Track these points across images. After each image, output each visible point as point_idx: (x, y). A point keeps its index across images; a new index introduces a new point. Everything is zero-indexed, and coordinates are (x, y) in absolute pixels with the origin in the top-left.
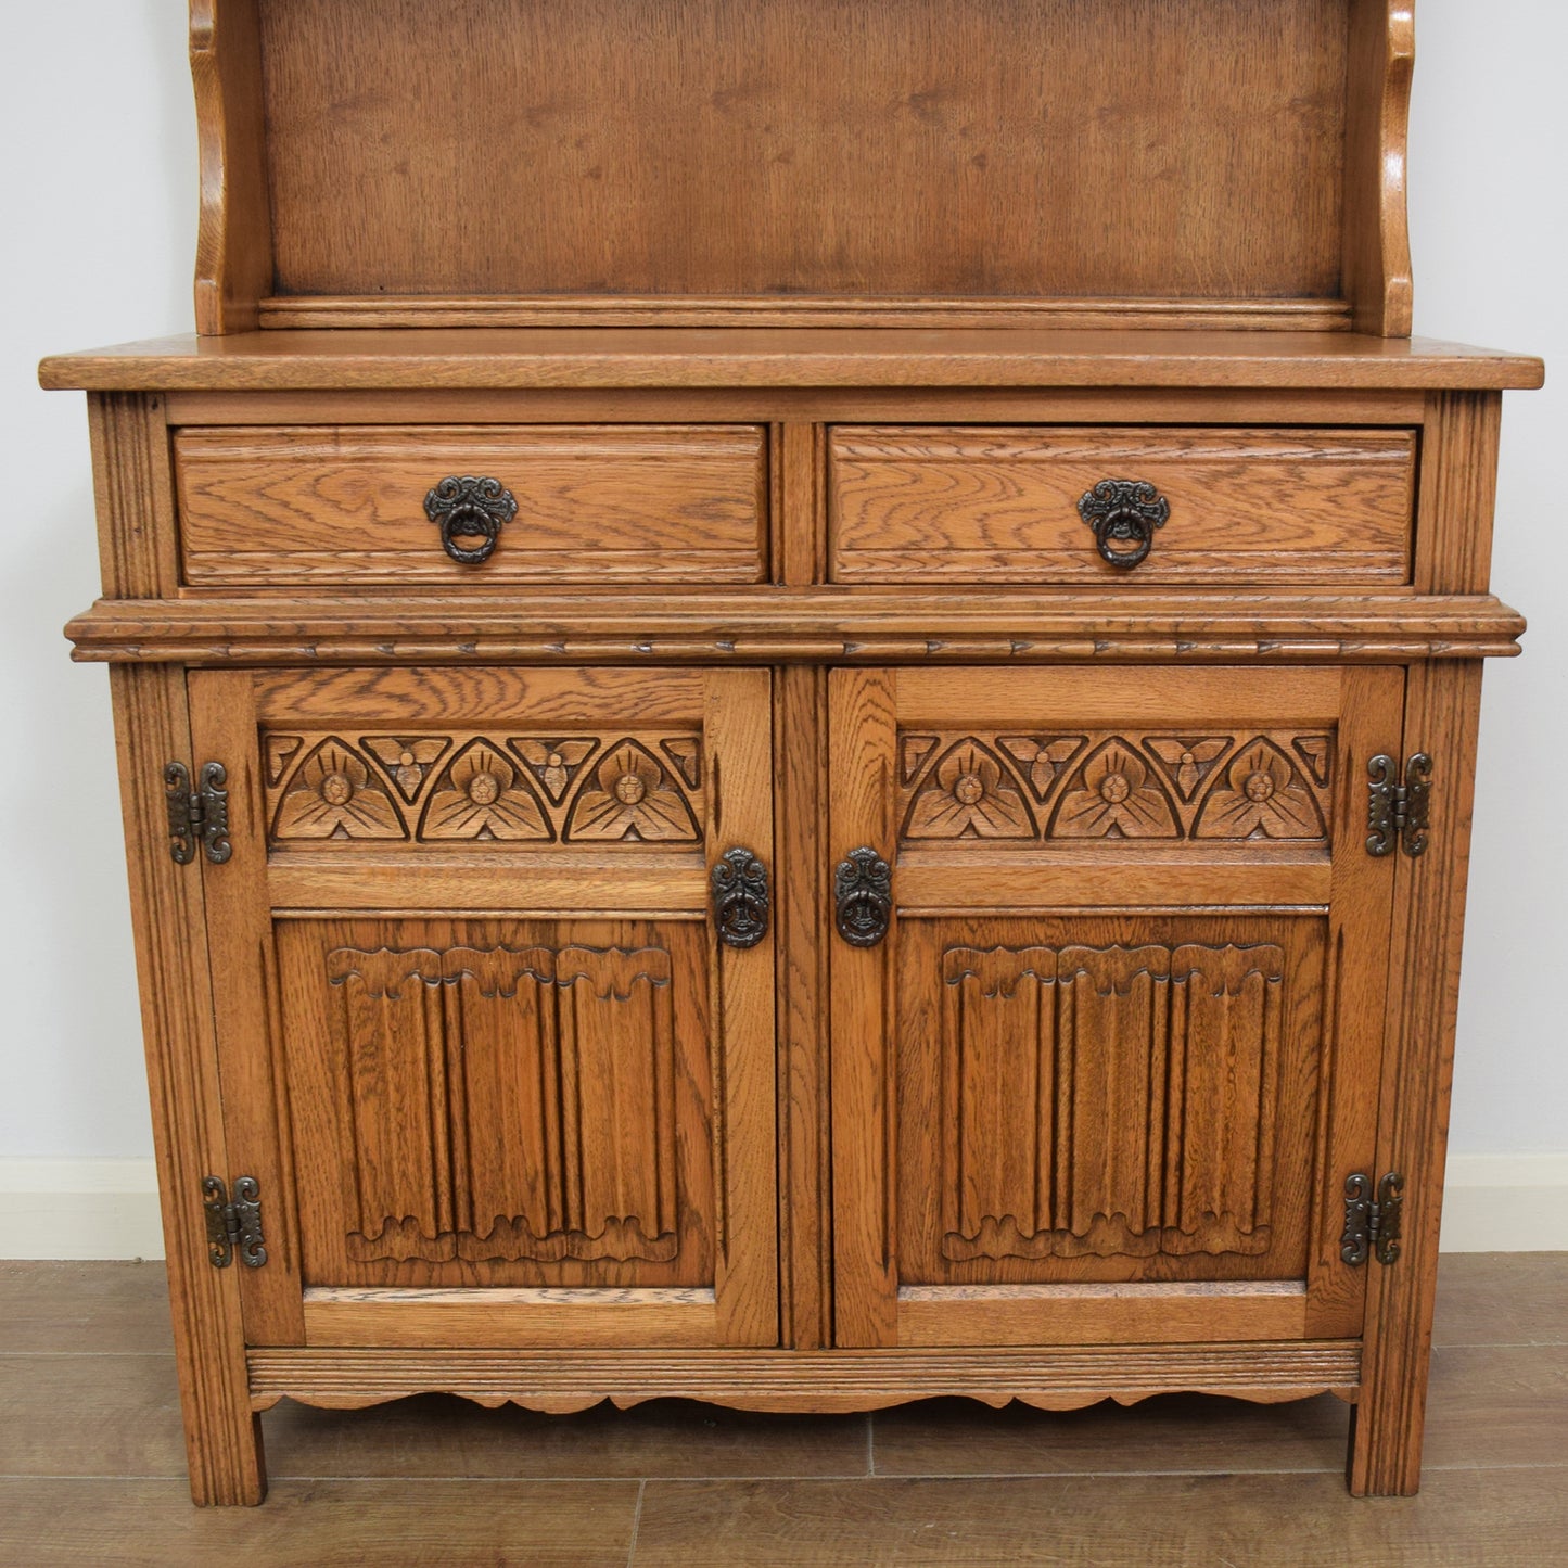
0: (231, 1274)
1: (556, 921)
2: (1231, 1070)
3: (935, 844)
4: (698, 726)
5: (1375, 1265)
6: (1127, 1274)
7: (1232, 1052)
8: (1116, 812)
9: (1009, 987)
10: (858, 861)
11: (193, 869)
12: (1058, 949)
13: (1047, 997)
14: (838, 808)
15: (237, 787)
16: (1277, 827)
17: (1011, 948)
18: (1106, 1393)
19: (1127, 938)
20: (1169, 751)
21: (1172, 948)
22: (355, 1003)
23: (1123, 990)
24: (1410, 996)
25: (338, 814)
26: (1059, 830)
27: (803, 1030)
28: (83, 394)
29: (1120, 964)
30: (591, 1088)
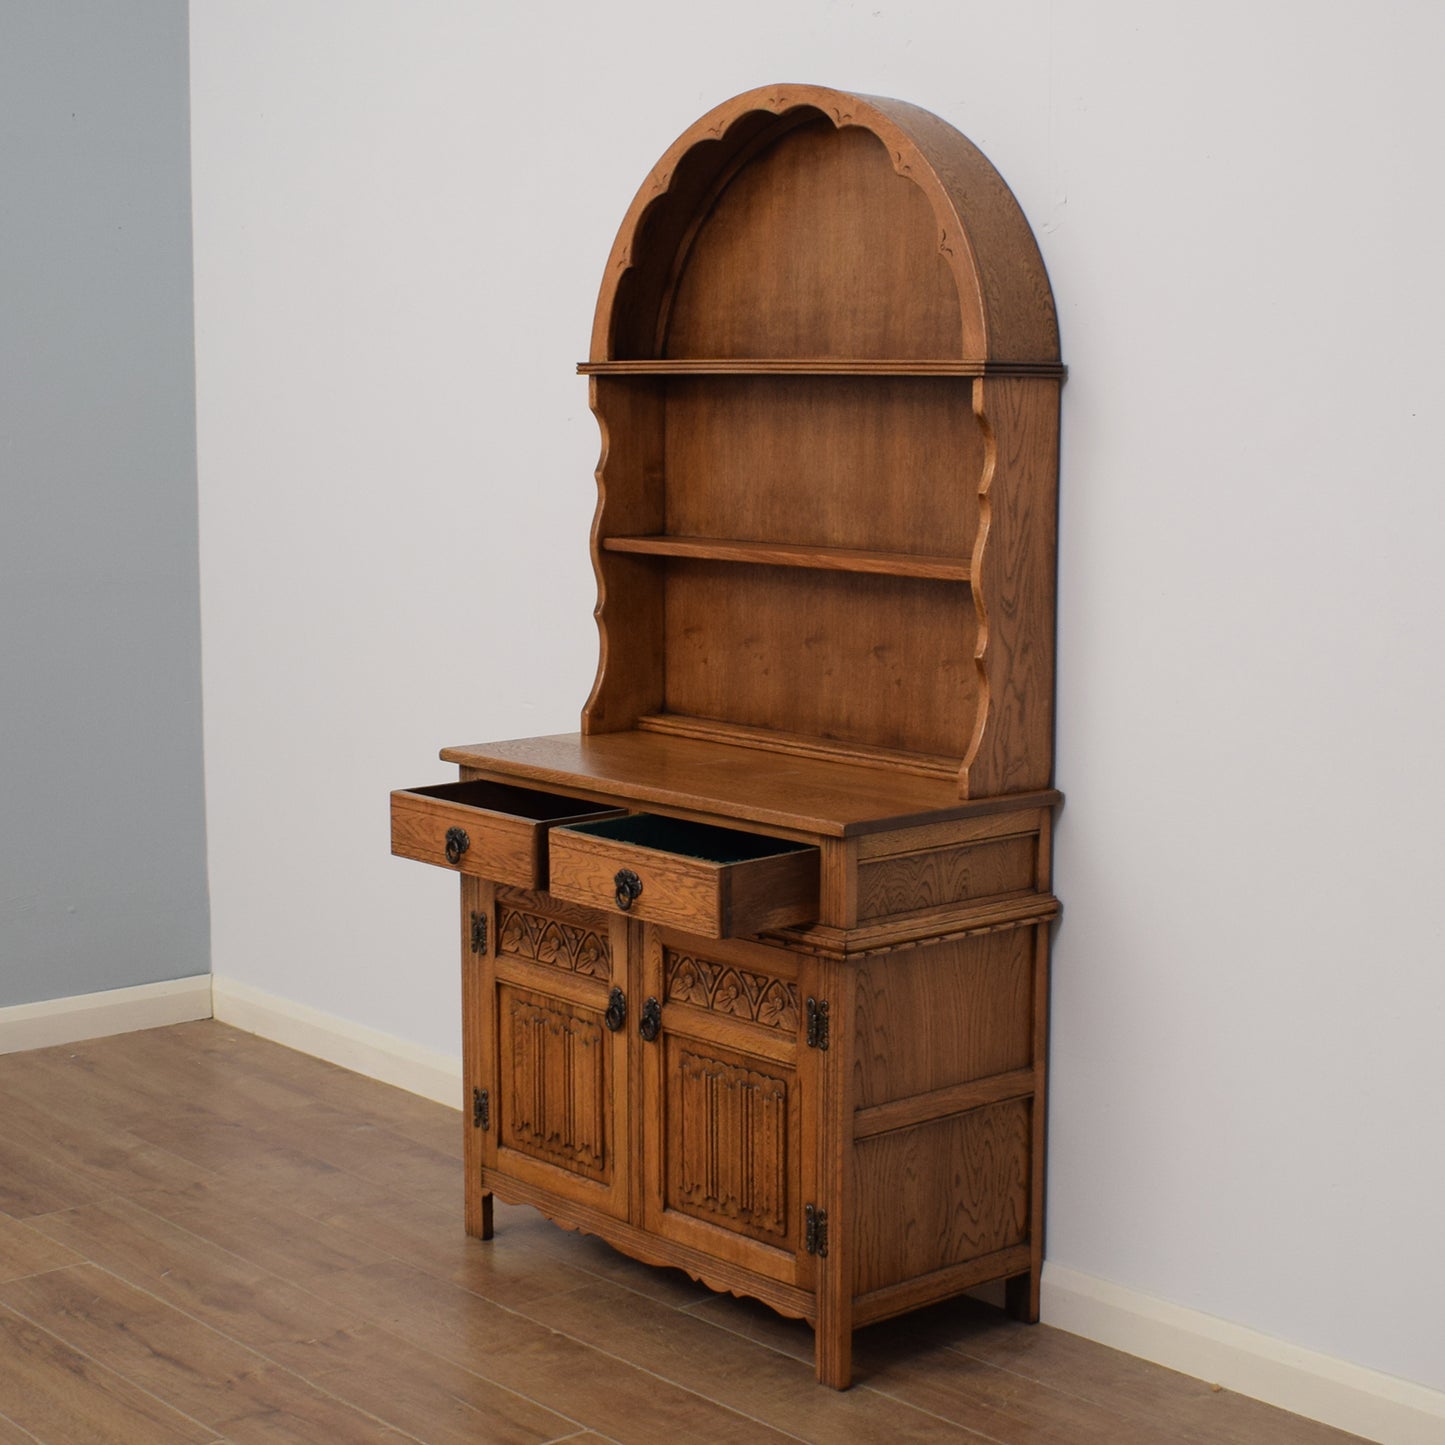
0: (480, 1129)
1: (571, 1006)
2: (768, 1138)
3: (678, 1003)
4: (607, 930)
5: (819, 1258)
6: (739, 1230)
7: (768, 1129)
8: (734, 1003)
9: (697, 1075)
10: (650, 1001)
11: (477, 954)
12: (714, 1061)
13: (709, 1081)
14: (646, 977)
15: (489, 924)
16: (785, 1025)
17: (700, 1057)
18: (729, 1288)
19: (737, 1063)
20: (749, 979)
21: (749, 1072)
22: (517, 1024)
23: (732, 1086)
24: (826, 1120)
25: (517, 944)
26: (716, 1006)
27: (635, 1074)
28: (457, 765)
29: (732, 1075)
30: (578, 1080)
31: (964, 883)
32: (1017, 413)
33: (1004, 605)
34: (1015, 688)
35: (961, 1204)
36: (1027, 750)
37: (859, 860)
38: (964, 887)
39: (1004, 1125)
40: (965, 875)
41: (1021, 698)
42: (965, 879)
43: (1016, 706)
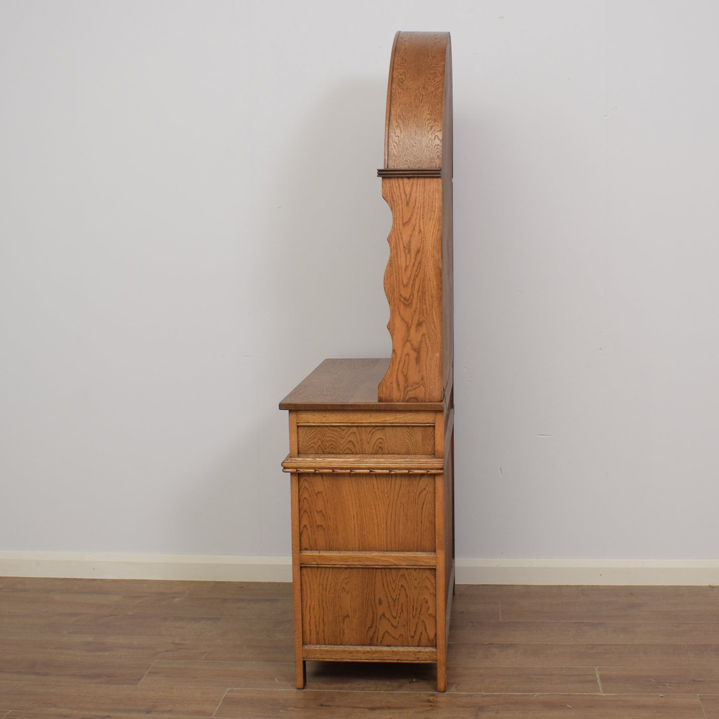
31: (379, 445)
32: (408, 197)
33: (402, 299)
34: (412, 345)
35: (384, 615)
36: (423, 379)
37: (297, 423)
38: (380, 447)
39: (416, 579)
40: (381, 441)
41: (418, 351)
42: (381, 443)
43: (413, 355)
